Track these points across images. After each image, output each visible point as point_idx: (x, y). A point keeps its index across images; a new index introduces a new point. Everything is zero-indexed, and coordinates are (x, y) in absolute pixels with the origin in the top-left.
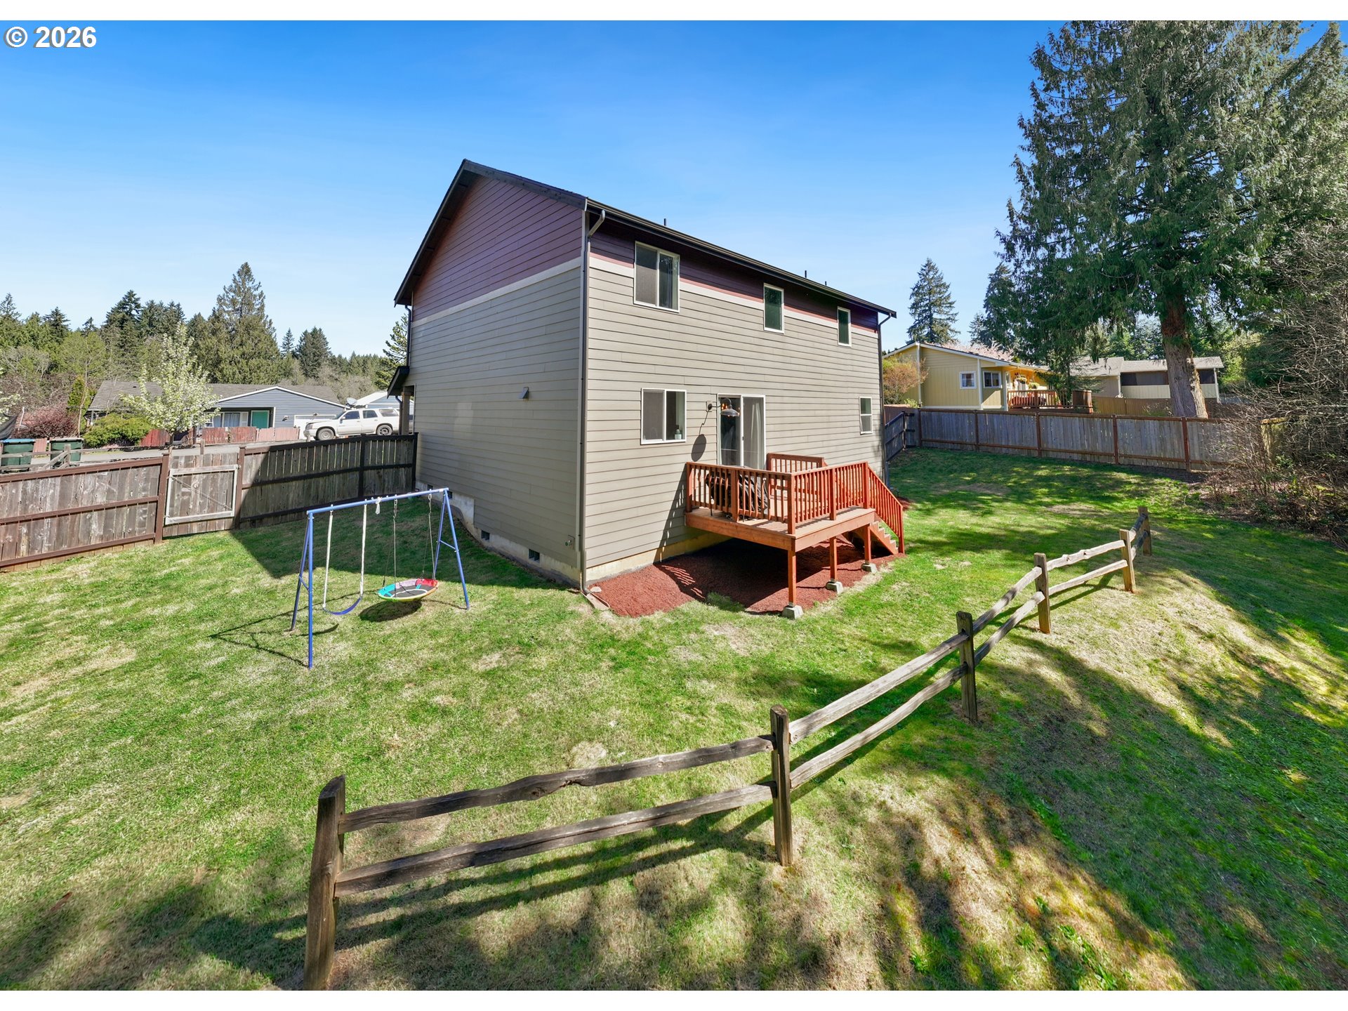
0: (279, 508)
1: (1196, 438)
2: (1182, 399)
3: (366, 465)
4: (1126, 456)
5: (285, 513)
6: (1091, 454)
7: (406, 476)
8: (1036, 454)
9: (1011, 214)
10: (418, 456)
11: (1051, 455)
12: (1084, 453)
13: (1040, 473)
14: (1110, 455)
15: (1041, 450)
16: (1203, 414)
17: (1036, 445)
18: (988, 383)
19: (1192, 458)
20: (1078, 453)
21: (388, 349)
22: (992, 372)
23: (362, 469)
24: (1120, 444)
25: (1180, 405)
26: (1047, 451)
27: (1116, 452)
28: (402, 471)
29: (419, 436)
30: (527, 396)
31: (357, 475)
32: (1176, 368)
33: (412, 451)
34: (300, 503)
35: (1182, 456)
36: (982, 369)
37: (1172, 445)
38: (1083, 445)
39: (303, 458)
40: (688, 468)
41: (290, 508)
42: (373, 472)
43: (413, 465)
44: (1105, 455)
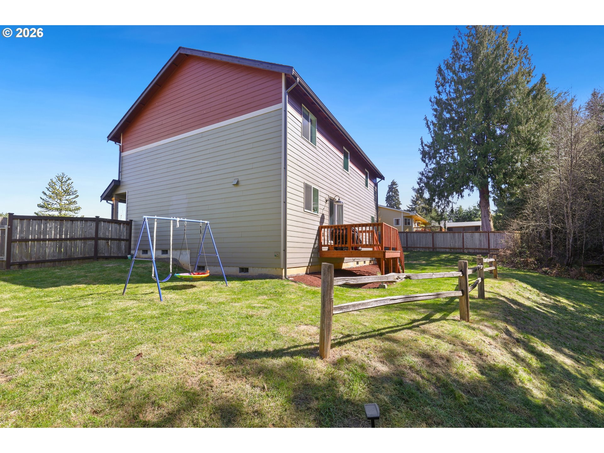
0: (39, 258)
1: (492, 240)
2: (486, 225)
3: (99, 236)
4: (467, 249)
5: (44, 261)
6: (454, 248)
7: (125, 246)
8: (432, 250)
9: (422, 143)
10: (133, 235)
11: (438, 250)
12: (451, 248)
13: (433, 259)
14: (461, 249)
15: (434, 248)
16: (493, 230)
17: (432, 246)
18: (406, 224)
19: (491, 248)
20: (448, 248)
21: (44, 197)
22: (408, 218)
23: (97, 239)
24: (465, 243)
25: (485, 228)
26: (436, 248)
27: (463, 247)
28: (123, 243)
29: (133, 223)
30: (237, 184)
31: (93, 242)
32: (484, 212)
33: (128, 231)
34: (54, 256)
35: (487, 247)
36: (404, 217)
37: (484, 243)
38: (450, 245)
39: (56, 228)
40: (320, 228)
41: (47, 259)
42: (104, 241)
43: (129, 240)
44: (459, 248)
